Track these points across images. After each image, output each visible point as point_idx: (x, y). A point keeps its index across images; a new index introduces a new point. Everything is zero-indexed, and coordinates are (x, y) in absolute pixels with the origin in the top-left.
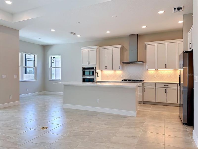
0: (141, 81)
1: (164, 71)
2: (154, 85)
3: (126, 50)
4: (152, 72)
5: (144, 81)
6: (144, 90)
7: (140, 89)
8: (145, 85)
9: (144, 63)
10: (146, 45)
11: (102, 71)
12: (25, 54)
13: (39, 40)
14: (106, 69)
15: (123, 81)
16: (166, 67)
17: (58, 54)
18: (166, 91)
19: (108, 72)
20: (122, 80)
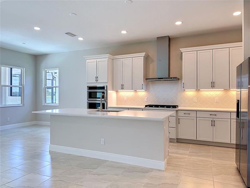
0: (175, 107)
1: (209, 92)
2: (194, 114)
3: (153, 61)
4: (190, 93)
5: (179, 108)
6: (178, 121)
7: (173, 120)
8: (181, 114)
9: (179, 79)
10: (182, 53)
11: (117, 91)
12: (11, 68)
13: (24, 45)
14: (122, 88)
15: (147, 108)
16: (213, 85)
17: (54, 68)
18: (213, 124)
19: (126, 94)
20: (146, 106)
